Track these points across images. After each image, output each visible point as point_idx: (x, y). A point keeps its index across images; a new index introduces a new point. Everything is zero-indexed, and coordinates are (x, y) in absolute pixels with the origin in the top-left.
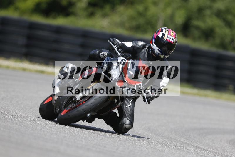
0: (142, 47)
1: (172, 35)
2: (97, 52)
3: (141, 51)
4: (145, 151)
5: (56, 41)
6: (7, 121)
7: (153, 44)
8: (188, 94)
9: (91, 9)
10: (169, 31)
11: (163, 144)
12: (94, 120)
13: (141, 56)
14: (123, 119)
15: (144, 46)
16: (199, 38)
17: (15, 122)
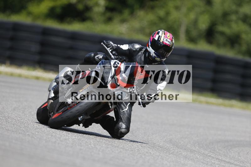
0: (138, 50)
1: (169, 38)
2: (93, 55)
3: (137, 54)
4: (166, 164)
5: (71, 48)
6: (19, 133)
7: (149, 47)
8: (212, 104)
9: (108, 14)
10: (165, 33)
11: (185, 157)
12: (91, 125)
13: (137, 59)
14: (119, 124)
15: (140, 49)
16: (225, 45)
17: (27, 133)
